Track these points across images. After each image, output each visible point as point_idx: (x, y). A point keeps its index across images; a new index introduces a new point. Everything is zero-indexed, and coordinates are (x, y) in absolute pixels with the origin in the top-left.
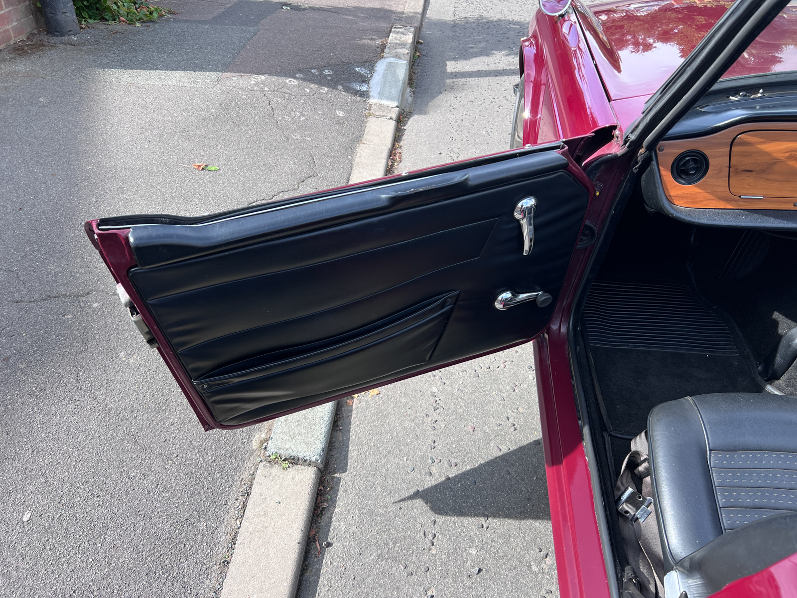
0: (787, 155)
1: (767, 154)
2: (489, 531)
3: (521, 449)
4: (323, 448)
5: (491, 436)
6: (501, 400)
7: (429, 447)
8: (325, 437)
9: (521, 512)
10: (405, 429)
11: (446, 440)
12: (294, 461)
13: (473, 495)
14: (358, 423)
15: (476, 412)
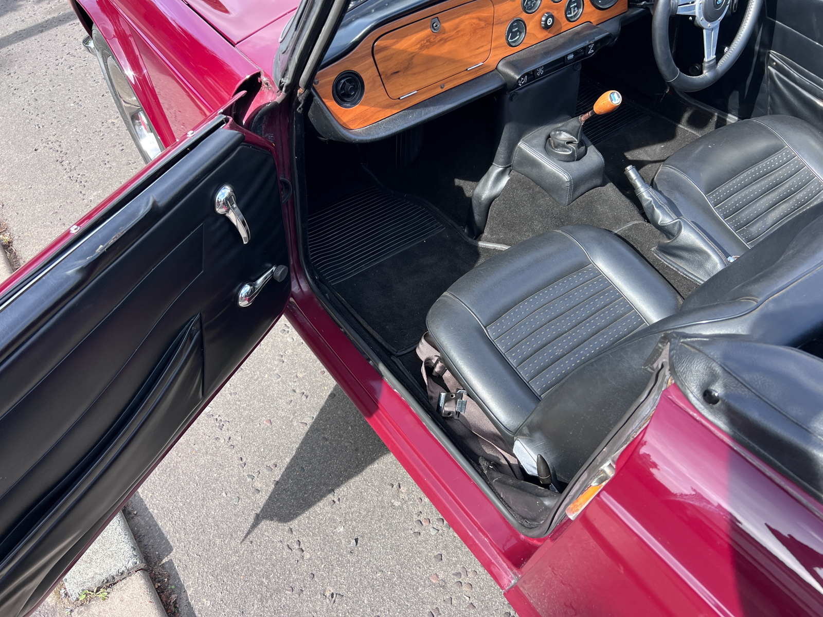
0: (419, 46)
1: (403, 51)
2: (342, 502)
3: (323, 410)
4: (132, 547)
5: (289, 418)
6: (278, 379)
7: (240, 467)
8: (126, 535)
9: (357, 466)
10: (203, 466)
11: (250, 450)
12: (110, 583)
13: (308, 481)
14: (150, 494)
15: (262, 404)
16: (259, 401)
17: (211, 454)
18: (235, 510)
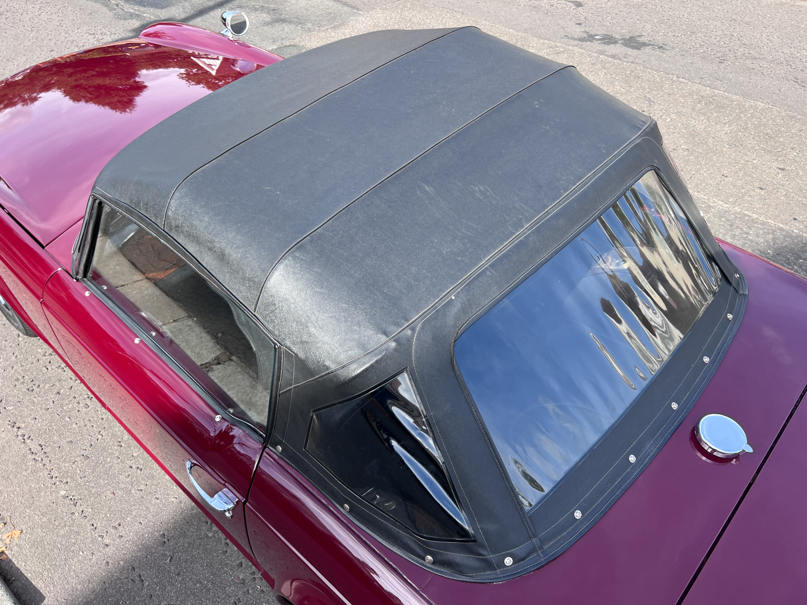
4: (13, 603)
5: (128, 488)
6: (117, 460)
7: (92, 531)
8: (7, 595)
10: (63, 536)
11: (100, 517)
14: (24, 564)
15: (106, 481)
16: (104, 479)
17: (68, 526)
18: (90, 563)
